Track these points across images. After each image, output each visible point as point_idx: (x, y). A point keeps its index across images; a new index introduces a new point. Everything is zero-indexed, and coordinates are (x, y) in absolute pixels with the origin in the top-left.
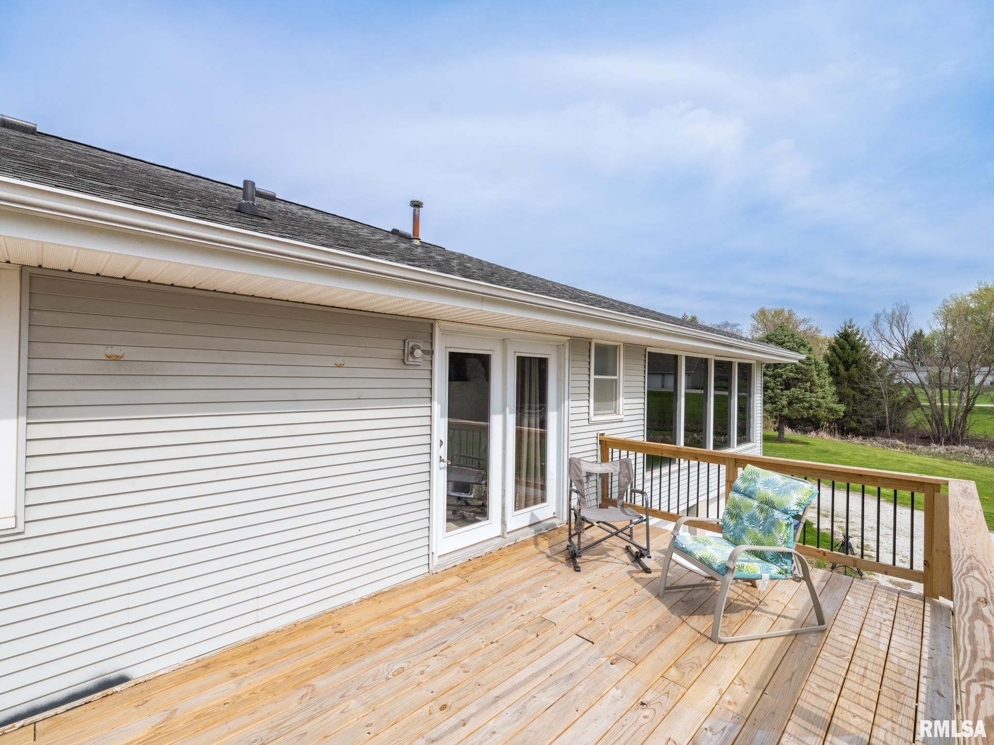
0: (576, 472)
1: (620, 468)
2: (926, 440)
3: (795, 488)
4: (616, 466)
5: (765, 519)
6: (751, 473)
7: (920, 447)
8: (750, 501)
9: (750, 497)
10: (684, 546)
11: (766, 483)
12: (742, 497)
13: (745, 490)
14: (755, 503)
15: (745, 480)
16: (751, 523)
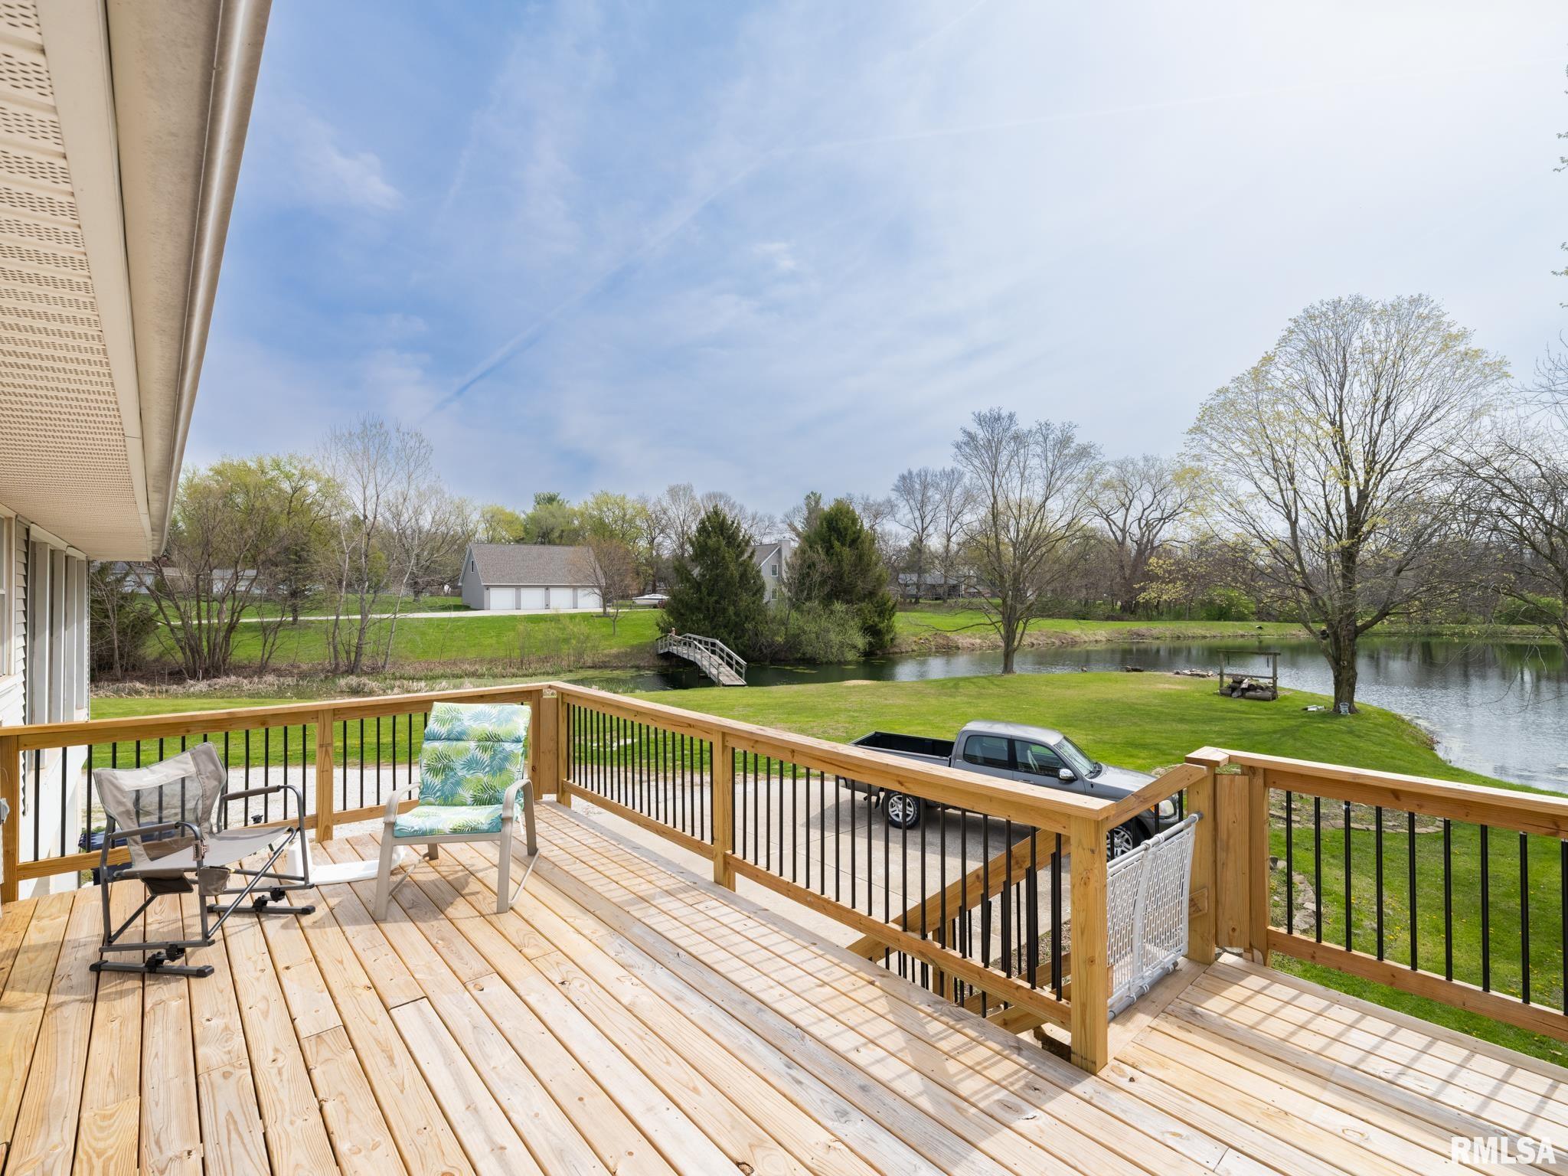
0: (115, 796)
1: (197, 765)
2: (177, 676)
3: (514, 713)
4: (186, 763)
5: (493, 758)
6: (449, 711)
8: (461, 744)
9: (458, 739)
11: (476, 717)
12: (447, 743)
13: (450, 732)
14: (473, 744)
15: (442, 721)
16: (468, 770)
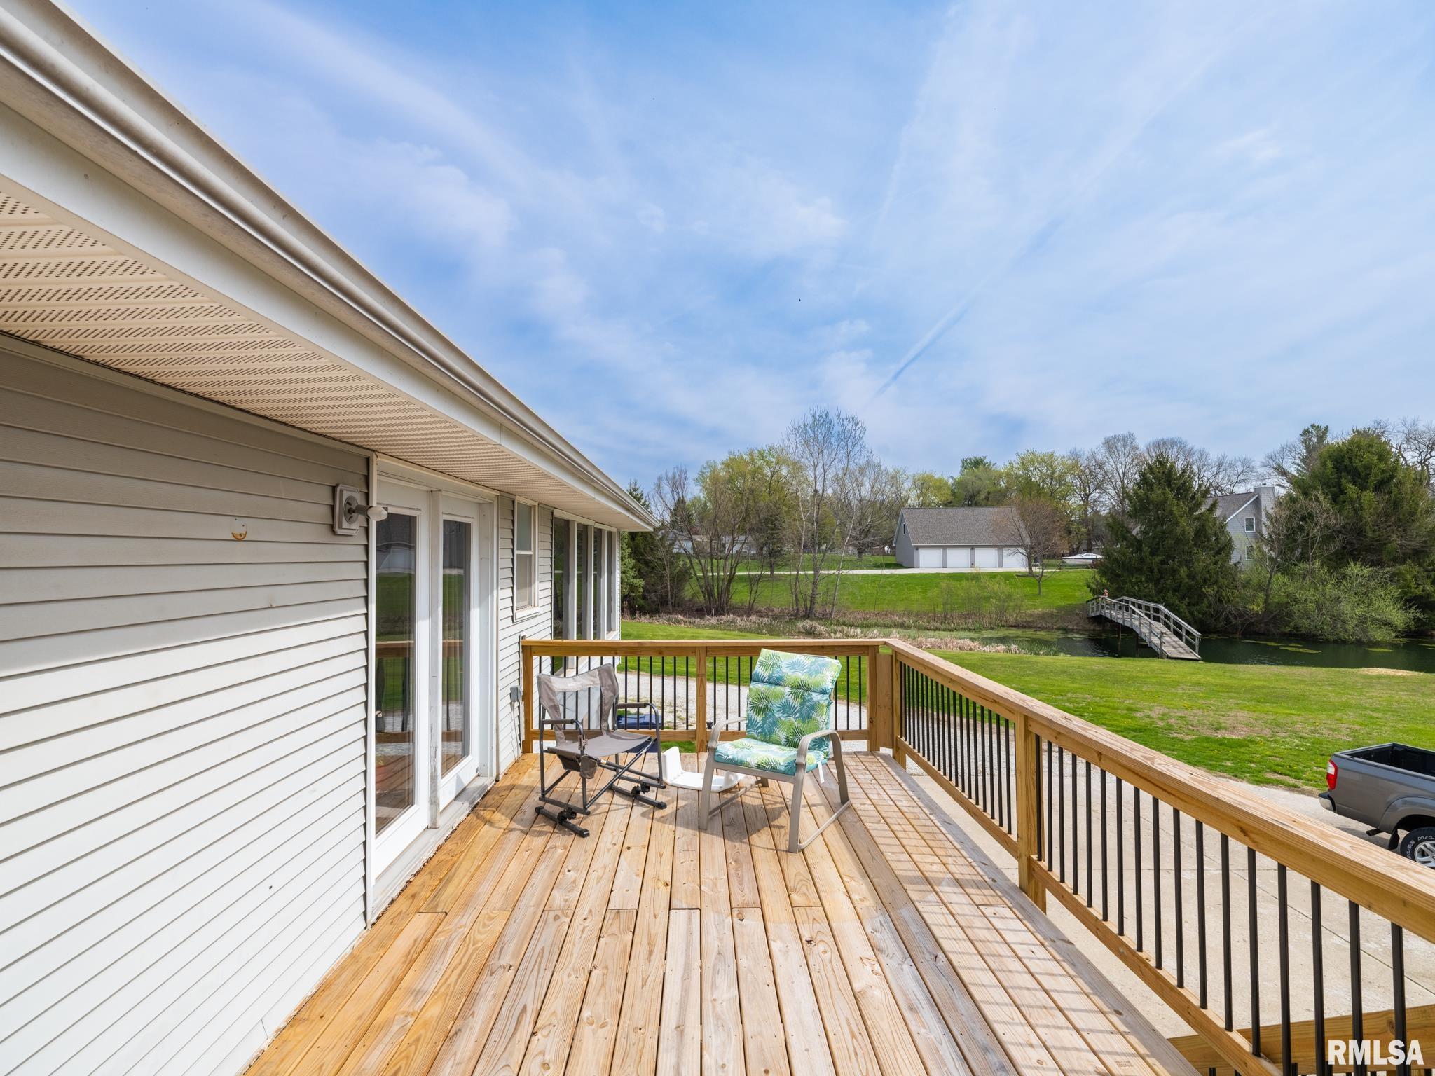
0: (548, 695)
1: (601, 679)
2: (701, 612)
3: (824, 665)
4: (595, 677)
5: (802, 705)
6: (771, 658)
7: (698, 620)
8: (778, 688)
9: (777, 684)
10: (730, 757)
11: (792, 666)
12: (768, 686)
13: (770, 676)
14: (787, 690)
15: (766, 666)
16: (783, 713)
